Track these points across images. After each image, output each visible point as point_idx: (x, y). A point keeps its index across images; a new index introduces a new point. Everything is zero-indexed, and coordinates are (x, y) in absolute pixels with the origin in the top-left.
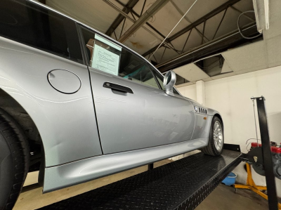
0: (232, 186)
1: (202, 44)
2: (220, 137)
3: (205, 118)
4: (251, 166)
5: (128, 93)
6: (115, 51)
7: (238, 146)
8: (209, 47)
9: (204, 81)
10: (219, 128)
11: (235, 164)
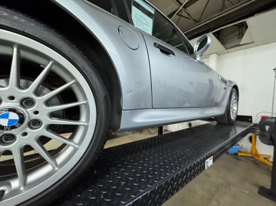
0: (236, 154)
1: (222, 10)
2: (235, 108)
3: (225, 88)
4: (258, 137)
5: (171, 55)
6: (149, 14)
7: (251, 117)
8: (230, 14)
9: (219, 54)
10: (235, 99)
11: (243, 135)
